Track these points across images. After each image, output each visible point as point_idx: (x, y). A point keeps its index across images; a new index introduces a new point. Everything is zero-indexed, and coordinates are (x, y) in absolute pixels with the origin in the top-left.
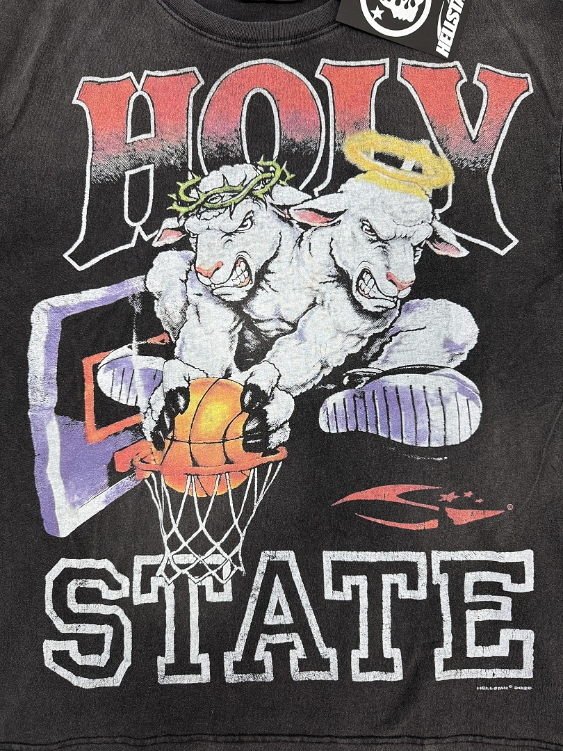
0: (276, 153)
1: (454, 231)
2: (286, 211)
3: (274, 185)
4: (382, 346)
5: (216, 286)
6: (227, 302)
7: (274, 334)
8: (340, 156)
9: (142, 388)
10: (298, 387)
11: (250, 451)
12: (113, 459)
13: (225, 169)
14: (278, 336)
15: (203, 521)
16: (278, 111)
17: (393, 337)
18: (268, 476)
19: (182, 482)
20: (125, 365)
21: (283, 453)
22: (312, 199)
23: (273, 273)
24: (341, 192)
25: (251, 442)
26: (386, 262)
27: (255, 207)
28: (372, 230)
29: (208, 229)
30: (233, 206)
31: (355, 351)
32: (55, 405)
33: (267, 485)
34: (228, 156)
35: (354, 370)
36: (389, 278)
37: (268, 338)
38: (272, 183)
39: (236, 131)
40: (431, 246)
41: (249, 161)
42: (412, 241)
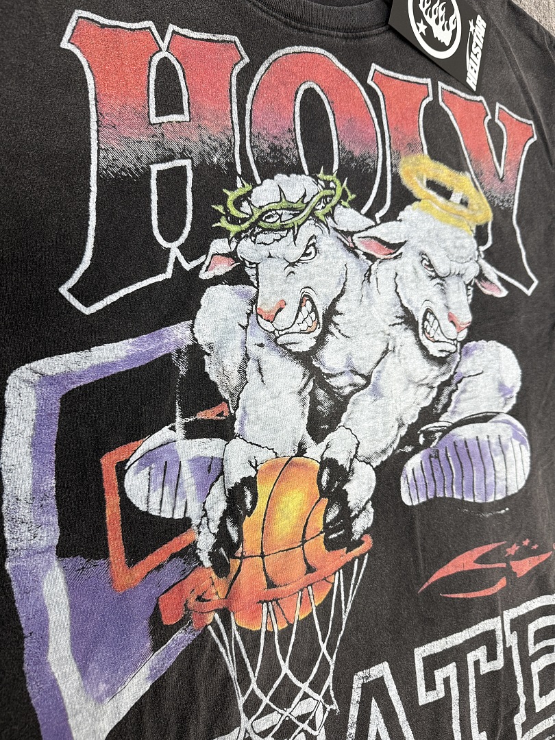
0: (336, 167)
1: (495, 270)
2: (349, 239)
3: (336, 205)
4: (450, 395)
5: (281, 333)
6: (294, 353)
7: (347, 390)
8: (396, 178)
9: (194, 488)
10: (378, 455)
11: (332, 550)
12: (157, 607)
13: (280, 177)
14: (352, 393)
15: (285, 661)
16: (334, 115)
17: (458, 385)
18: (354, 576)
19: (256, 615)
20: (167, 457)
21: (368, 542)
22: (375, 226)
23: (341, 314)
24: (400, 220)
25: (334, 536)
26: (445, 302)
27: (317, 232)
28: (431, 266)
29: (270, 256)
30: (296, 228)
31: (427, 403)
32: (56, 541)
33: (354, 588)
34: (282, 162)
35: (427, 426)
36: (451, 319)
37: (341, 397)
38: (334, 202)
39: (289, 130)
40: (479, 285)
41: (307, 173)
42: (464, 279)
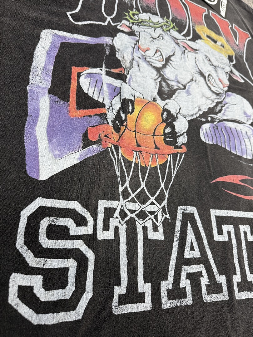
0: (171, 18)
1: (238, 72)
2: (176, 40)
3: (171, 29)
4: (222, 107)
5: (147, 57)
6: (153, 66)
8: (194, 30)
9: (108, 94)
10: (189, 116)
11: (168, 145)
12: (87, 131)
13: (150, 14)
14: (177, 89)
15: (143, 182)
17: (225, 105)
18: (178, 160)
19: (131, 155)
20: (98, 78)
21: (185, 149)
22: (186, 40)
23: (173, 61)
24: (196, 43)
25: (168, 139)
26: (217, 74)
27: (163, 34)
28: (210, 60)
29: (145, 31)
30: (155, 28)
32: (49, 87)
33: (178, 165)
35: (212, 115)
36: (220, 81)
37: (173, 89)
39: (153, 3)
40: (231, 75)
41: (160, 16)
42: (224, 70)
